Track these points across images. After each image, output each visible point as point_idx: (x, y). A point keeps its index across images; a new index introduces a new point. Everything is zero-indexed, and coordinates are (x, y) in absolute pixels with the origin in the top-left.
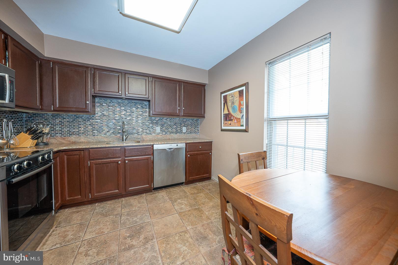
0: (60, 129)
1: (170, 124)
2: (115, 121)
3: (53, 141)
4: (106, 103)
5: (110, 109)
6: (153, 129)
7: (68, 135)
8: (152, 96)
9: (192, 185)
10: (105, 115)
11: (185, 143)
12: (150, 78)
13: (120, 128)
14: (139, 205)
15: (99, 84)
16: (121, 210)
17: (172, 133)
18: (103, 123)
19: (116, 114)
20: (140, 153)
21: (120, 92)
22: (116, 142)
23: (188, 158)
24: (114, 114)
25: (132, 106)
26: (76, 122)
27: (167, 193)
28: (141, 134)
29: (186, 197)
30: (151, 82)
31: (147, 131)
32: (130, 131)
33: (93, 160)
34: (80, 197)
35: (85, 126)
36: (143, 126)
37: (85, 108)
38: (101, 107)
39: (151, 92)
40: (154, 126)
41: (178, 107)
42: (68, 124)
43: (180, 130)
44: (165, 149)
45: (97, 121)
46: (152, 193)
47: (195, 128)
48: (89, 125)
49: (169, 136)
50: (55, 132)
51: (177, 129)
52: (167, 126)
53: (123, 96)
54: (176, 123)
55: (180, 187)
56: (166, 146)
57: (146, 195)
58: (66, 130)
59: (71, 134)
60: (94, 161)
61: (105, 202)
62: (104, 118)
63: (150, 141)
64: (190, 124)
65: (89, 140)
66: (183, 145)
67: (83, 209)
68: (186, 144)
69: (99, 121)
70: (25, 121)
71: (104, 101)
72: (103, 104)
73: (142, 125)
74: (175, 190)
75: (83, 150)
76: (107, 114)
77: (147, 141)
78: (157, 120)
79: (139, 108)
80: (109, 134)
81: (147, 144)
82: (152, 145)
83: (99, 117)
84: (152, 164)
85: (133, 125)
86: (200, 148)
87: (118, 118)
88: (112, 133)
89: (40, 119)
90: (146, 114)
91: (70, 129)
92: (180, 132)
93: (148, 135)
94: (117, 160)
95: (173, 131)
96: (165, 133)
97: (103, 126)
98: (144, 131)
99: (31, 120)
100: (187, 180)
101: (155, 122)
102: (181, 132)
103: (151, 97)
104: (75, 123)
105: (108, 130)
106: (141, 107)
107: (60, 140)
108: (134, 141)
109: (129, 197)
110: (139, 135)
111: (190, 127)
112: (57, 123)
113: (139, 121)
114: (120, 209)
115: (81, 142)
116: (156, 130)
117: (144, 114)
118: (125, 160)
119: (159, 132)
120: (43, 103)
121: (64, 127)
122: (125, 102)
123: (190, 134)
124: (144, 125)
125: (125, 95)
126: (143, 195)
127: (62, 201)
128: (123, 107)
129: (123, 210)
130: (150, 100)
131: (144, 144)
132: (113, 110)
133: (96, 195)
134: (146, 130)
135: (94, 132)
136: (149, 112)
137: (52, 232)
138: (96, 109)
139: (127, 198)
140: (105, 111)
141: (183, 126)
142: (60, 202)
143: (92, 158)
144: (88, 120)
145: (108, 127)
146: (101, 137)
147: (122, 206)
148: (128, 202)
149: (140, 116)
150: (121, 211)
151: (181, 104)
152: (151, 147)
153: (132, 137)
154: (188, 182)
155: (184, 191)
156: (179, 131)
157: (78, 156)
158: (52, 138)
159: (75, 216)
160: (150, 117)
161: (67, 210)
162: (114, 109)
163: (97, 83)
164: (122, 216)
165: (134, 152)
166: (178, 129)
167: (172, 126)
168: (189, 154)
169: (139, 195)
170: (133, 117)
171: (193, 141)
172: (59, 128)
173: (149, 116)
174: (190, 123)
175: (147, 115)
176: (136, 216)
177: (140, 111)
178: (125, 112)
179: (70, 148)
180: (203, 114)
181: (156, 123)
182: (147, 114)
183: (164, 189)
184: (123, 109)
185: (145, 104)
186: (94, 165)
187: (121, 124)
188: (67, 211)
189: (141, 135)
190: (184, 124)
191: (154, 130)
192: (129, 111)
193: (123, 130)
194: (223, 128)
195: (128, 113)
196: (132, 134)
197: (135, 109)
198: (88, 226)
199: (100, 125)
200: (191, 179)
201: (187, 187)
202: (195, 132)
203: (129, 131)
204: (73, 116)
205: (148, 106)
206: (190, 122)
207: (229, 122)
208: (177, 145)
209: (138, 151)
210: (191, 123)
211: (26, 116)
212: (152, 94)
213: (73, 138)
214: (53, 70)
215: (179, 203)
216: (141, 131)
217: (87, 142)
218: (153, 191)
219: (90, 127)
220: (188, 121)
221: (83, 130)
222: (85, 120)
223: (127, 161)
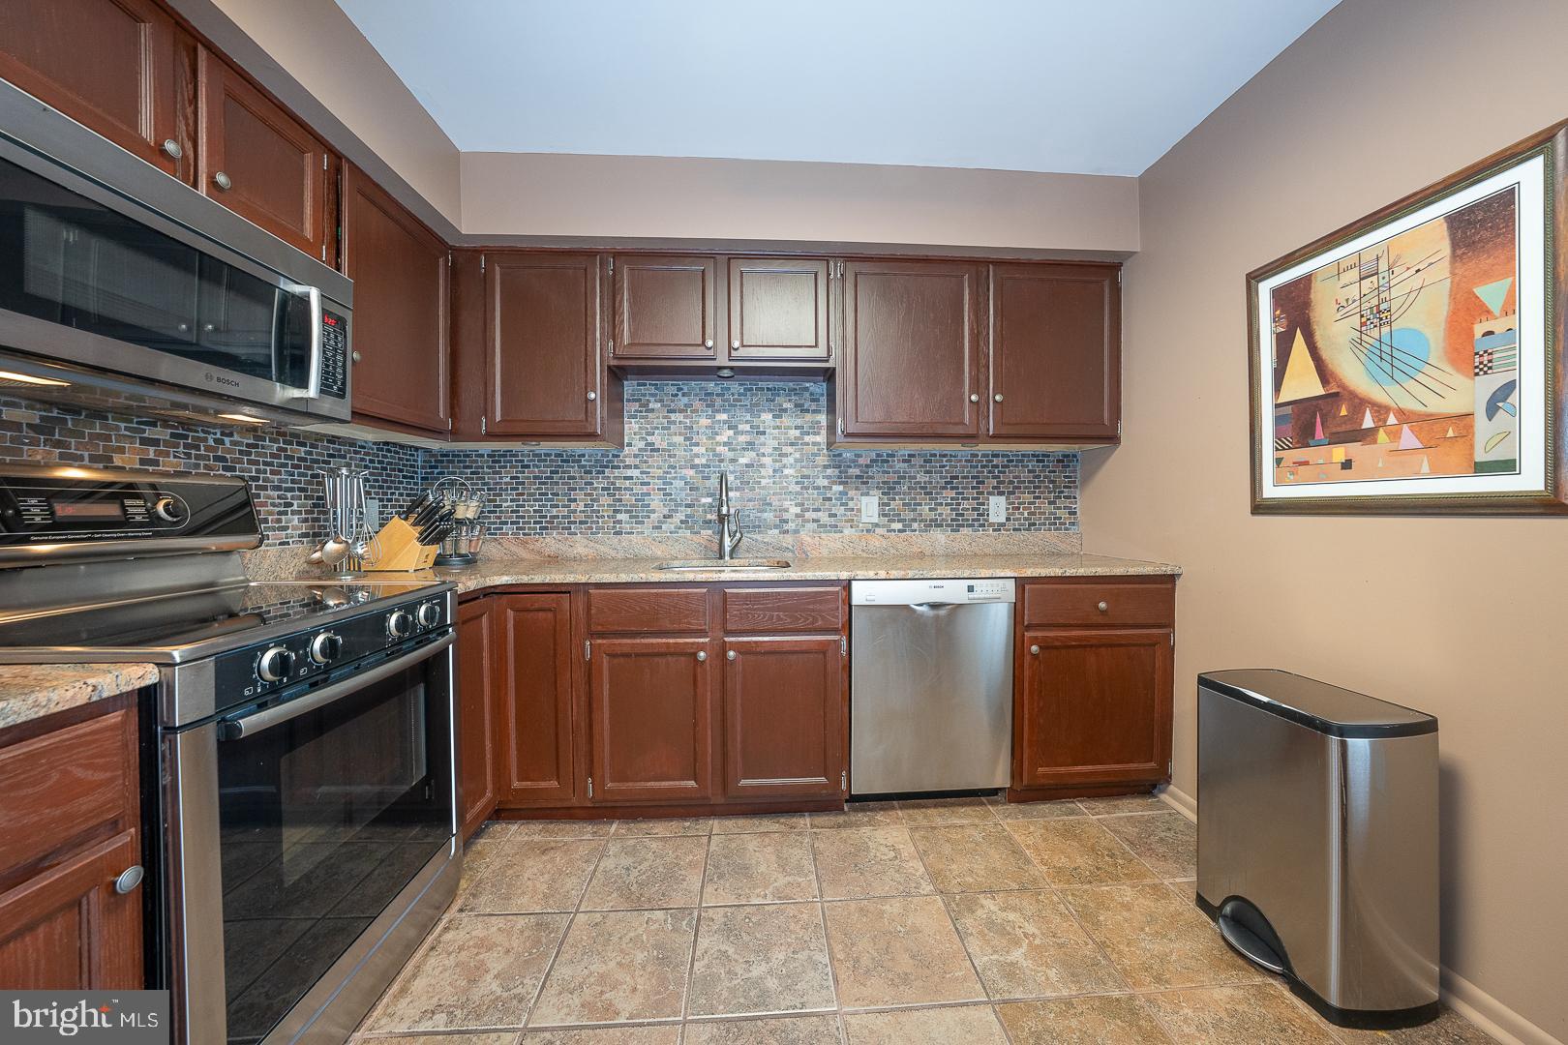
0: (512, 506)
1: (925, 483)
2: (692, 472)
3: (490, 549)
4: (661, 401)
5: (674, 423)
6: (847, 504)
7: (535, 529)
8: (844, 346)
9: (1052, 814)
10: (658, 450)
11: (1015, 578)
12: (836, 266)
13: (710, 500)
14: (782, 881)
15: (633, 316)
16: (702, 887)
17: (937, 526)
18: (649, 484)
19: (697, 444)
20: (789, 620)
21: (710, 343)
22: (695, 563)
23: (1027, 659)
24: (688, 443)
25: (757, 405)
26: (561, 478)
27: (917, 835)
28: (793, 528)
29: (1029, 888)
30: (839, 284)
31: (819, 513)
32: (749, 516)
33: (602, 635)
34: (554, 784)
35: (590, 495)
36: (801, 494)
37: (582, 421)
38: (642, 417)
39: (839, 331)
40: (851, 493)
41: (967, 393)
42: (538, 489)
43: (973, 509)
44: (906, 607)
45: (629, 473)
46: (841, 819)
47: (1054, 503)
48: (603, 489)
49: (920, 540)
50: (500, 518)
51: (959, 504)
52: (910, 494)
53: (722, 360)
54: (957, 477)
55: (984, 808)
56: (913, 593)
57: (813, 826)
58: (531, 509)
59: (546, 525)
60: (605, 641)
61: (645, 826)
62: (654, 461)
63: (833, 561)
64: (1029, 482)
65: (602, 548)
66: (1004, 589)
67: (566, 839)
68: (1021, 583)
69: (635, 473)
70: (422, 479)
71: (653, 390)
72: (651, 406)
73: (798, 489)
74: (957, 822)
75: (569, 592)
76: (664, 445)
77: (819, 563)
78: (867, 466)
79: (785, 410)
80: (672, 526)
81: (819, 575)
82: (845, 583)
83: (636, 456)
84: (846, 676)
85: (764, 488)
86: (1103, 612)
87: (704, 461)
88: (682, 522)
89: (458, 471)
90: (818, 439)
91: (543, 506)
92: (973, 520)
93: (823, 535)
94: (693, 644)
95: (940, 515)
96: (899, 526)
97: (649, 495)
98: (807, 515)
99: (438, 474)
100: (1025, 782)
101: (857, 471)
102: (981, 520)
103: (839, 352)
104: (557, 483)
105: (666, 512)
106: (796, 406)
107: (514, 549)
108: (765, 558)
109: (741, 822)
110: (787, 532)
111: (1028, 497)
112: (506, 484)
113: (786, 471)
114: (694, 880)
115: (575, 559)
116: (859, 510)
117: (807, 439)
118: (724, 648)
119: (875, 520)
120: (457, 410)
121: (524, 500)
122: (732, 390)
123: (1028, 530)
124: (807, 488)
125: (730, 352)
126: (802, 821)
127: (497, 790)
128: (725, 411)
129: (709, 889)
130: (834, 369)
131: (809, 575)
132: (686, 428)
133: (610, 791)
134: (814, 510)
135: (619, 517)
136: (831, 428)
137: (446, 929)
138: (626, 426)
139: (730, 824)
140: (657, 432)
141: (989, 493)
142: (489, 794)
143: (600, 628)
144: (598, 472)
145: (668, 498)
146: (640, 540)
147: (706, 863)
148: (734, 845)
149: (790, 449)
150: (701, 893)
151: (982, 377)
152: (837, 592)
153: (757, 541)
154: (1027, 792)
155: (1009, 839)
156: (971, 515)
157: (550, 615)
158: (490, 541)
159: (533, 866)
160: (831, 453)
161: (514, 827)
162: (688, 421)
163: (623, 312)
164: (703, 929)
165: (761, 610)
166: (965, 504)
167: (937, 493)
168: (1035, 640)
169: (782, 820)
170: (764, 455)
171: (1057, 572)
172: (509, 503)
173: (830, 445)
174: (1025, 475)
175: (819, 444)
176: (764, 951)
177: (790, 428)
178: (731, 432)
179: (523, 582)
180: (1110, 420)
181: (862, 477)
182: (821, 438)
183: (901, 809)
184: (725, 422)
185: (811, 394)
186: (606, 660)
187: (714, 482)
188: (514, 835)
189: (796, 532)
190: (994, 482)
191: (853, 510)
192: (747, 427)
193: (719, 510)
194: (1270, 491)
195: (742, 438)
196: (758, 527)
197: (770, 416)
198: (562, 943)
199: (638, 489)
200: (1044, 776)
201: (1022, 820)
202: (1055, 523)
203: (747, 513)
204: (553, 457)
205: (824, 400)
206: (1030, 471)
207: (1339, 453)
208: (971, 589)
209: (779, 609)
210: (1035, 477)
211: (425, 461)
212: (844, 338)
213: (551, 542)
214: (486, 281)
215: (990, 924)
216: (797, 515)
217: (594, 560)
218: (846, 809)
219: (605, 500)
220: (1016, 466)
221: (584, 512)
222: (590, 472)
223: (731, 654)
